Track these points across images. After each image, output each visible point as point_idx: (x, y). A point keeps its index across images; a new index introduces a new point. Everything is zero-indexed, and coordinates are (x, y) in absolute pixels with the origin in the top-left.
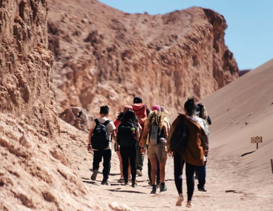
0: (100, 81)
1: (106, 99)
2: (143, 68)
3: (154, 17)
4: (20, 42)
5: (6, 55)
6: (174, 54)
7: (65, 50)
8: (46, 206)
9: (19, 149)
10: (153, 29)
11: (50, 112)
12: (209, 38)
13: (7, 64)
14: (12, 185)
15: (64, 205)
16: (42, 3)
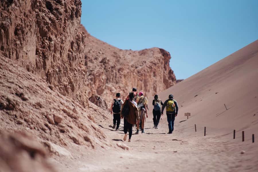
0: (107, 83)
1: (110, 92)
2: (128, 77)
3: (134, 52)
4: (71, 61)
5: (64, 68)
6: (144, 71)
7: (90, 67)
8: (86, 144)
9: (73, 114)
10: (134, 57)
11: (85, 97)
12: (162, 63)
13: (64, 72)
14: (69, 132)
15: (95, 143)
16: (83, 42)
